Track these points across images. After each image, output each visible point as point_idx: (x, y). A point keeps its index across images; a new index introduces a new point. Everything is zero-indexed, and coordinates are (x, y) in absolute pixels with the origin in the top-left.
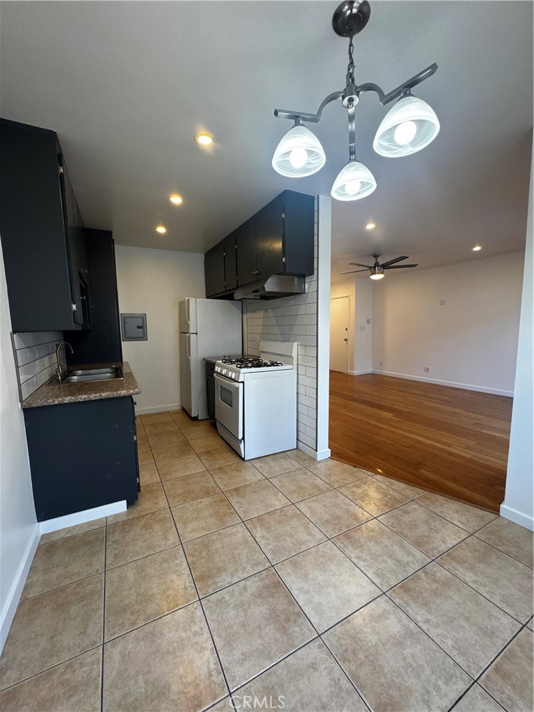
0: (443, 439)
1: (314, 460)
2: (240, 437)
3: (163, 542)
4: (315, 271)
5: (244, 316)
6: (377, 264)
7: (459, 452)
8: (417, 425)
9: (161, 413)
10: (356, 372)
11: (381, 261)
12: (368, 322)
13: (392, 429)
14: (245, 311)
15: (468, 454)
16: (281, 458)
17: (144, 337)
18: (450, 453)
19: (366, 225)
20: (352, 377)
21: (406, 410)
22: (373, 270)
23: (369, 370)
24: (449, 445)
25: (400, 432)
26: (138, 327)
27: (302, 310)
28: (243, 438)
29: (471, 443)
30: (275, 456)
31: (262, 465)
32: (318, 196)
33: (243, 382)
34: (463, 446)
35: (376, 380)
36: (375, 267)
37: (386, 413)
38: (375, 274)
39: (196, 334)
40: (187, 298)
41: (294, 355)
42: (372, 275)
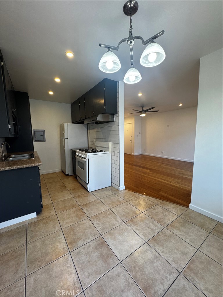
0: (168, 180)
1: (119, 190)
2: (87, 182)
3: (53, 229)
4: (118, 112)
5: (89, 131)
6: (143, 110)
7: (174, 185)
8: (159, 175)
9: (52, 173)
10: (135, 154)
11: (145, 109)
12: (140, 133)
13: (149, 176)
14: (89, 129)
15: (178, 185)
16: (105, 190)
17: (44, 140)
18: (171, 185)
19: (138, 95)
20: (134, 156)
21: (155, 169)
22: (141, 112)
23: (140, 153)
24: (171, 182)
25: (152, 177)
26: (41, 136)
27: (113, 128)
28: (89, 183)
29: (179, 181)
30: (102, 189)
31: (97, 193)
32: (119, 81)
33: (88, 159)
34: (176, 182)
35: (143, 157)
36: (142, 111)
37: (147, 170)
38: (142, 114)
39: (68, 138)
40: (63, 123)
41: (110, 147)
42: (141, 114)
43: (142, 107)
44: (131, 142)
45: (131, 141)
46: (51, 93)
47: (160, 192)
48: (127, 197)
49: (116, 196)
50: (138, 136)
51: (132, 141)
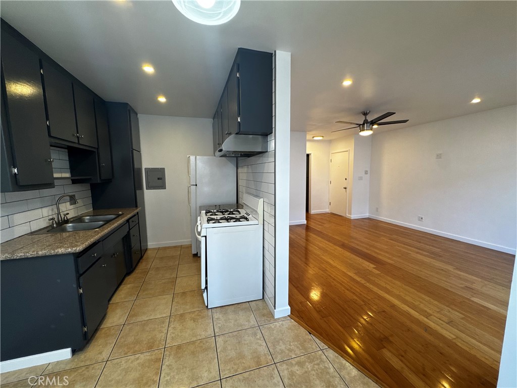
0: (422, 306)
2: (203, 287)
6: (366, 122)
7: (438, 328)
8: (397, 282)
10: (354, 216)
12: (366, 172)
13: (368, 284)
15: (448, 333)
17: (163, 186)
18: (427, 328)
19: (342, 82)
20: (349, 220)
22: (362, 127)
23: (367, 215)
24: (428, 316)
25: (375, 289)
26: (159, 179)
28: (206, 288)
29: (456, 315)
32: (275, 52)
33: (206, 237)
34: (446, 319)
36: (364, 124)
37: (368, 263)
38: (363, 130)
39: (196, 185)
41: (260, 210)
42: (360, 131)
43: (365, 114)
44: (346, 191)
45: (346, 188)
46: (162, 99)
47: (385, 351)
48: (283, 347)
49: (259, 335)
50: (361, 178)
51: (348, 189)
